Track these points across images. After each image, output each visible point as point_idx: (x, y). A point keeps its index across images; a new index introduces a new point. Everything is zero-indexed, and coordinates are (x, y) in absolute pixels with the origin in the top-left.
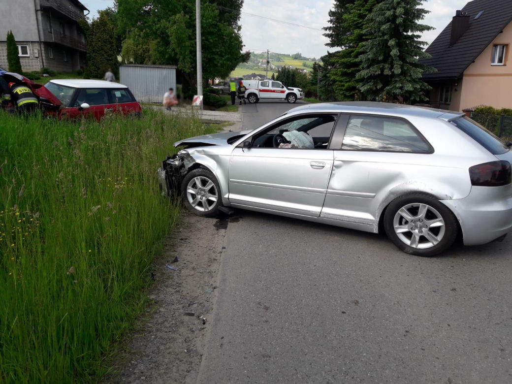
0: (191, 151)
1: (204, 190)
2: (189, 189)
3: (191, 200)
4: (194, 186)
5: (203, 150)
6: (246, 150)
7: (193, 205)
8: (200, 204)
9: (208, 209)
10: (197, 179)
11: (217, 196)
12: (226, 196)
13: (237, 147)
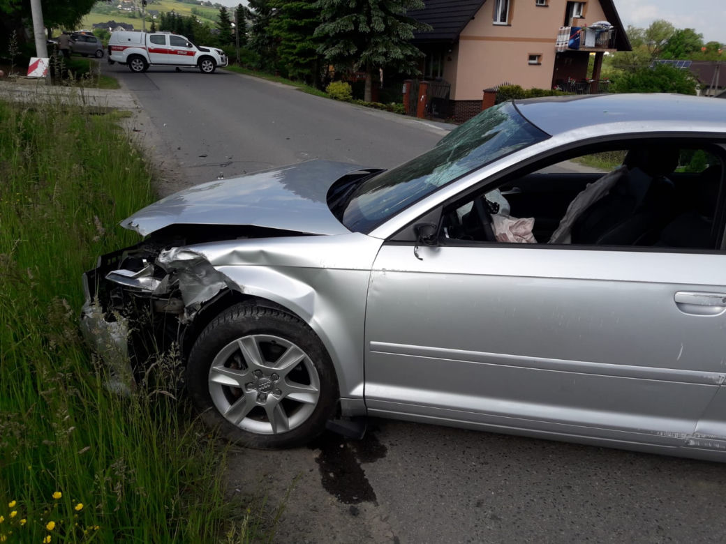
0: (213, 253)
1: (273, 375)
2: (217, 373)
3: (225, 407)
4: (236, 362)
5: (262, 253)
6: (423, 251)
7: (233, 420)
8: (258, 413)
9: (285, 425)
10: (246, 342)
11: (314, 388)
12: (358, 391)
13: (389, 241)
